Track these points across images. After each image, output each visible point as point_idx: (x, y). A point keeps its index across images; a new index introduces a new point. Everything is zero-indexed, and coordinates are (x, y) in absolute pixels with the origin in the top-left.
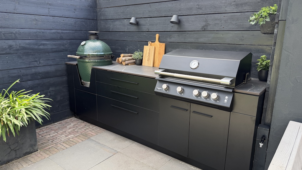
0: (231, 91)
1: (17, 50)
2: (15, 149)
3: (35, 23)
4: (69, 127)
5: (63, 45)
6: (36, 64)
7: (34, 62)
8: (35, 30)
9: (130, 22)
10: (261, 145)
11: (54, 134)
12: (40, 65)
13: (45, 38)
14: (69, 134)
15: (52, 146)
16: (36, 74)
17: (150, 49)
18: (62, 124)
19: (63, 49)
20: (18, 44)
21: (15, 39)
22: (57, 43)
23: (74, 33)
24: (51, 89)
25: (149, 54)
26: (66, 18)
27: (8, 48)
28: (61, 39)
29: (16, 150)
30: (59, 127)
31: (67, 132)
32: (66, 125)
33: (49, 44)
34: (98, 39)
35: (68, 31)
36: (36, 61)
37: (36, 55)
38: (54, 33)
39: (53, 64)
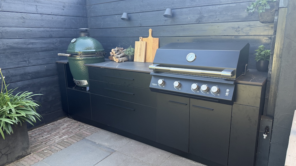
0: (232, 83)
1: (5, 50)
2: (6, 154)
4: (62, 128)
5: (53, 44)
6: (24, 64)
7: (23, 62)
8: (23, 29)
9: (122, 17)
10: (265, 136)
11: (48, 136)
12: (30, 65)
13: (34, 37)
14: (62, 135)
15: (45, 148)
16: (25, 74)
17: (141, 45)
18: (55, 125)
19: (53, 48)
20: (5, 43)
21: (2, 38)
22: (47, 41)
24: (41, 89)
25: (141, 49)
26: (55, 16)
28: (51, 37)
30: (52, 128)
31: (61, 133)
32: (59, 126)
33: (38, 43)
34: (89, 36)
35: (57, 29)
36: (26, 61)
37: (25, 54)
38: (43, 31)
39: (43, 63)
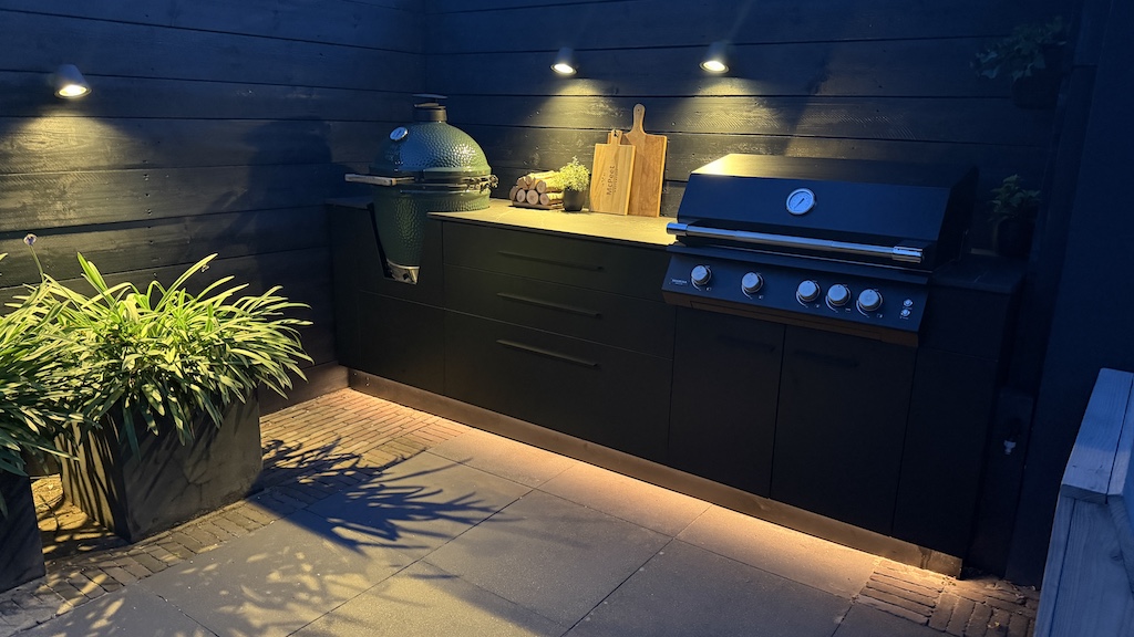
0: (924, 281)
2: (199, 482)
3: (230, 62)
4: (343, 420)
10: (1010, 446)
17: (616, 156)
18: (314, 411)
25: (614, 171)
26: (330, 46)
27: (151, 146)
29: (201, 485)
39: (286, 204)
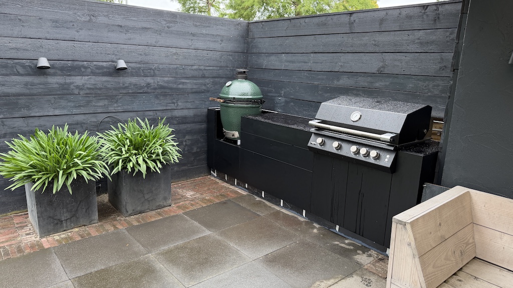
1: (155, 89)
3: (175, 57)
5: (205, 85)
6: (172, 106)
7: (171, 104)
8: (175, 66)
12: (178, 108)
13: (185, 76)
19: (204, 90)
20: (156, 82)
21: (154, 76)
22: (198, 82)
23: (219, 70)
24: (187, 137)
26: (211, 52)
27: (146, 86)
33: (188, 83)
34: (246, 78)
35: (211, 68)
36: (174, 103)
38: (196, 70)
39: (191, 107)
